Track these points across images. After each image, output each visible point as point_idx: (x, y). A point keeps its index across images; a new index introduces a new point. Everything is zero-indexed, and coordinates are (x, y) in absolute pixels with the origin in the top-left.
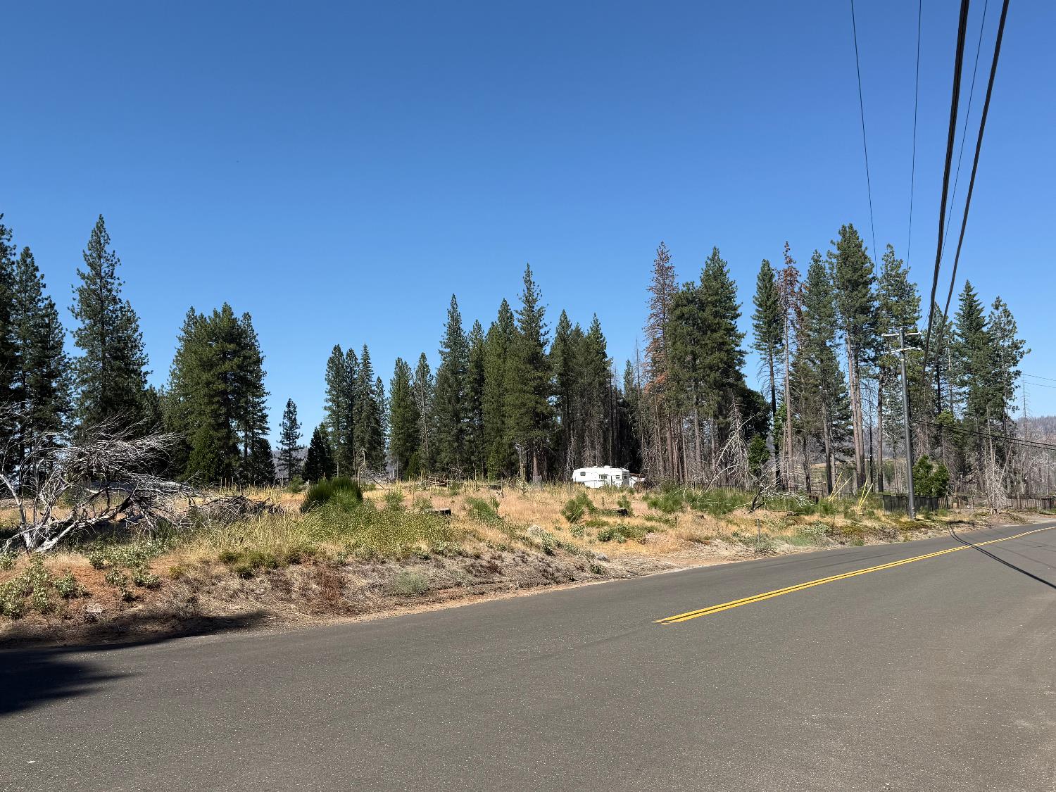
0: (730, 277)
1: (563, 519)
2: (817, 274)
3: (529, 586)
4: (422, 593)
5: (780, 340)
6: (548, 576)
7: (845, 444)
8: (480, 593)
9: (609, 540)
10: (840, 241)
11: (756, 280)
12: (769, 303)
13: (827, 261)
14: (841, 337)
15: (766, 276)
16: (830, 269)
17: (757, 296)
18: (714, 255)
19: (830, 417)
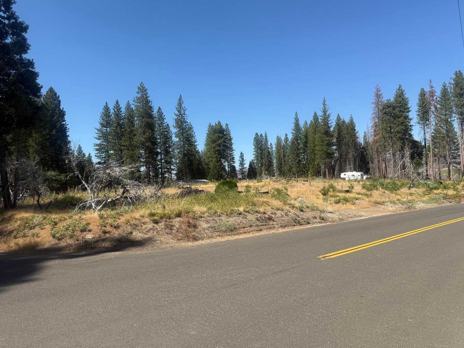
0: (406, 96)
1: (320, 194)
2: (445, 92)
3: (285, 226)
4: (232, 230)
5: (428, 120)
6: (297, 222)
7: (457, 160)
8: (260, 230)
9: (339, 203)
10: (454, 78)
11: (418, 96)
12: (424, 105)
13: (449, 86)
14: (455, 117)
15: (423, 95)
16: (450, 89)
17: (418, 103)
18: (400, 87)
19: (450, 149)
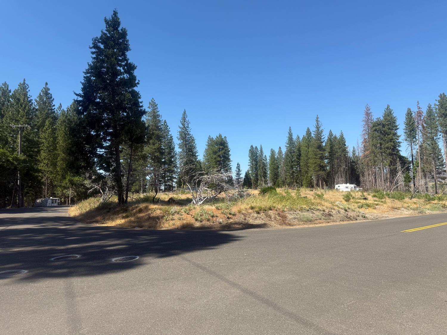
0: (394, 115)
2: (430, 112)
5: (415, 137)
7: (442, 175)
10: (439, 100)
11: (405, 116)
12: (410, 124)
13: (434, 107)
14: (440, 135)
15: (409, 114)
16: (435, 110)
17: (405, 121)
18: (388, 107)
19: (436, 165)
